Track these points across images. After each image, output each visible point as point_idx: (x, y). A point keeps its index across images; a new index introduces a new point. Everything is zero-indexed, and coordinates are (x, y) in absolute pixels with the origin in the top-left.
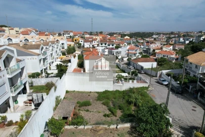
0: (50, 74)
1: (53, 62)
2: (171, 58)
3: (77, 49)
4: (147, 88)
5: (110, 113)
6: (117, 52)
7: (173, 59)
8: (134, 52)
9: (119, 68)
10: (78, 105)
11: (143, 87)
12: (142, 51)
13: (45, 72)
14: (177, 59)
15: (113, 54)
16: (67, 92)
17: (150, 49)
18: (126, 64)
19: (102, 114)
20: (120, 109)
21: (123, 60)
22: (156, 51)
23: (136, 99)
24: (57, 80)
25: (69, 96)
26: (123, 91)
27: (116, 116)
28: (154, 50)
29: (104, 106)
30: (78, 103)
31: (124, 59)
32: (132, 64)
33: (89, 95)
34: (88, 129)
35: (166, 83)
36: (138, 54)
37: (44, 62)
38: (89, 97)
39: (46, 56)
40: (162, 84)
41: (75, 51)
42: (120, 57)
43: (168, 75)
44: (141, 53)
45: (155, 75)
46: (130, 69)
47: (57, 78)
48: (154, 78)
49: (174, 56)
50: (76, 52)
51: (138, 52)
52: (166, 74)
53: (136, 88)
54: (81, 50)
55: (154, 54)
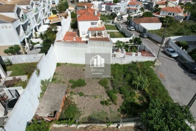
0: (35, 44)
1: (39, 26)
2: (178, 17)
3: (70, 4)
4: (153, 63)
5: (109, 98)
6: (116, 8)
7: (181, 18)
8: (135, 7)
9: (118, 29)
10: (71, 85)
11: (148, 62)
12: (143, 6)
13: (28, 42)
14: (185, 19)
15: (112, 11)
16: (58, 65)
17: (152, 4)
18: (126, 23)
19: (98, 100)
20: (121, 93)
21: (122, 18)
22: (160, 6)
23: (141, 82)
24: (42, 57)
25: (60, 70)
26: (124, 65)
27: (116, 104)
28: (157, 6)
29: (101, 87)
30: (70, 81)
31: (124, 17)
32: (133, 24)
33: (84, 70)
34: (81, 128)
35: (175, 55)
36: (138, 11)
37: (25, 29)
38: (84, 72)
39: (27, 20)
40: (170, 56)
41: (67, 7)
42: (118, 14)
43: (179, 44)
44: (142, 9)
45: (160, 41)
46: (130, 30)
47: (41, 54)
48: (159, 45)
49: (181, 14)
50: (70, 8)
51: (139, 7)
52: (176, 43)
53: (140, 63)
54: (74, 5)
55: (158, 10)
